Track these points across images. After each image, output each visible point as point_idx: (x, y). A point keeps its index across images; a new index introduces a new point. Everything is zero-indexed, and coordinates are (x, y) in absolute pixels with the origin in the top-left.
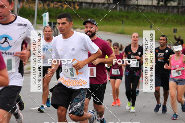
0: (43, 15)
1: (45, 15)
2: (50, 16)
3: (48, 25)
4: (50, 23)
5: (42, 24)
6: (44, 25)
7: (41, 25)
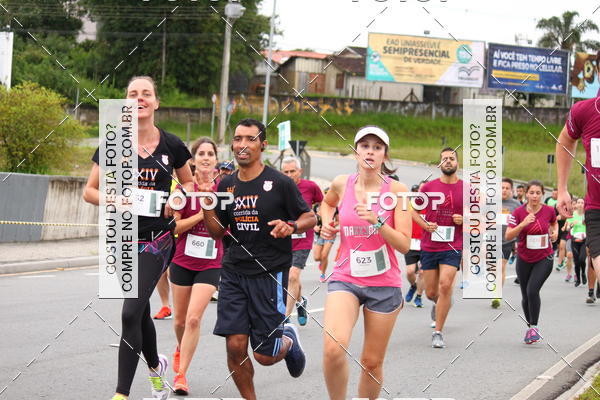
0: (279, 126)
1: (283, 127)
2: (294, 129)
3: (288, 146)
4: (293, 144)
5: (277, 144)
6: (281, 148)
7: (274, 147)
